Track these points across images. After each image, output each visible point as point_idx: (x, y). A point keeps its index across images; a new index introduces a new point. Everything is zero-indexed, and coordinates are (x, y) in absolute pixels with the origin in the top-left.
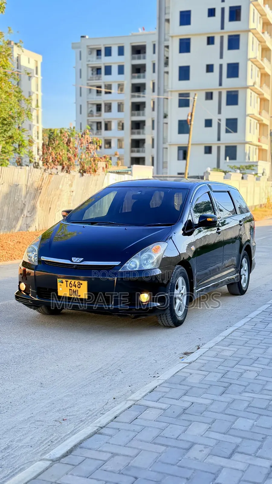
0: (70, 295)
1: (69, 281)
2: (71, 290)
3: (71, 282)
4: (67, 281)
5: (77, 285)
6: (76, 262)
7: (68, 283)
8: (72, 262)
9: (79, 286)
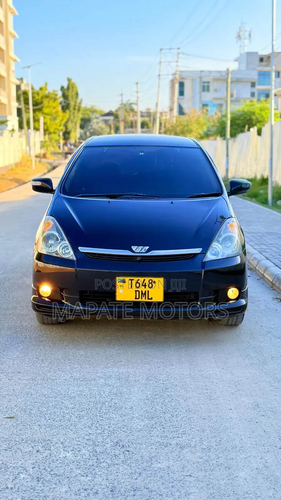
0: (136, 298)
1: (136, 279)
2: (137, 292)
3: (138, 280)
4: (132, 280)
5: (147, 284)
6: (139, 253)
7: (134, 282)
8: (133, 252)
9: (150, 285)
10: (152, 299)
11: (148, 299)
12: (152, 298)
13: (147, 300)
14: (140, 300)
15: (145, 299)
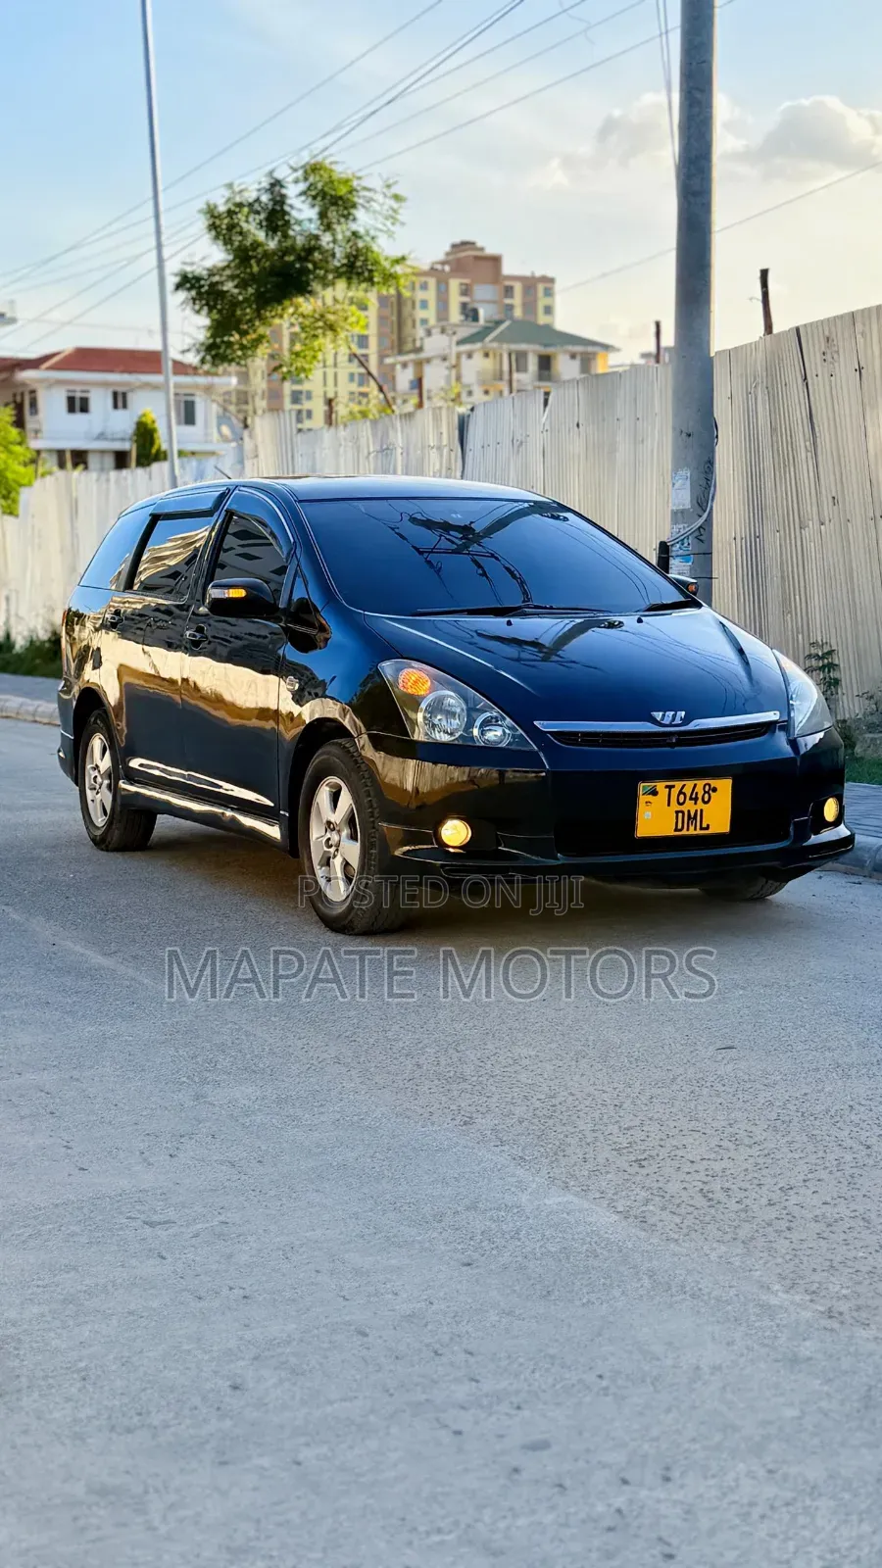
10: (708, 828)
11: (701, 828)
12: (708, 826)
13: (699, 832)
14: (684, 832)
15: (695, 829)
